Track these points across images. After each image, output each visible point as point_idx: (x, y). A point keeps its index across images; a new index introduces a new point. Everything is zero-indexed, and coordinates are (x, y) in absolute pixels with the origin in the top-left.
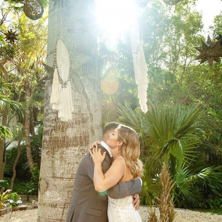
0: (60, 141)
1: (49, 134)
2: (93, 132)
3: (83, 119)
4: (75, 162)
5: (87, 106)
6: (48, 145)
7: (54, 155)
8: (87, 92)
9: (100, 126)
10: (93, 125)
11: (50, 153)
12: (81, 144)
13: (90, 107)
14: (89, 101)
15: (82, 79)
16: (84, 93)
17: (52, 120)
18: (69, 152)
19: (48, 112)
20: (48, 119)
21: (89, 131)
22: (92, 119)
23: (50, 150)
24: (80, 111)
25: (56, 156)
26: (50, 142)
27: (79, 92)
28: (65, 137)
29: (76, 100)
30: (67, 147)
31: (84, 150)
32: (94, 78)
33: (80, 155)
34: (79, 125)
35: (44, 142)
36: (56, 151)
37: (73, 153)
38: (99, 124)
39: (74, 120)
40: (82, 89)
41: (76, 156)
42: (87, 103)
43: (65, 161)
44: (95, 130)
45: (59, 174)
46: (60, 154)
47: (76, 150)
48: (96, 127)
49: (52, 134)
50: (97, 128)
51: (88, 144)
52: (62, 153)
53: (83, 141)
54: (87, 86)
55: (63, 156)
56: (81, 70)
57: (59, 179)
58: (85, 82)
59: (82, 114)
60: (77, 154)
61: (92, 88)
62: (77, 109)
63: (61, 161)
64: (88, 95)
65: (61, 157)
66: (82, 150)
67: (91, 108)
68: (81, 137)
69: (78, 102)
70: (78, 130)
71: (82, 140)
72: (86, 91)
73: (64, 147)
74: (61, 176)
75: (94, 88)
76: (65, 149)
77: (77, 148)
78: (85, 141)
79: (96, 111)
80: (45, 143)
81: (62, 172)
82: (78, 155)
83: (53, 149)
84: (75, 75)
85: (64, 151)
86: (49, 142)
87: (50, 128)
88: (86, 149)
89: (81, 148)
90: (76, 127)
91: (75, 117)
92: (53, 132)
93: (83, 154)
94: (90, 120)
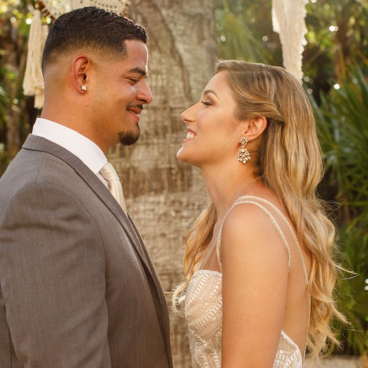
3: (174, 121)
4: (158, 232)
5: (185, 88)
8: (182, 51)
12: (172, 187)
13: (190, 89)
14: (189, 75)
15: (168, 15)
16: (174, 52)
18: (142, 208)
24: (165, 102)
27: (160, 51)
28: (128, 170)
30: (135, 195)
31: (181, 203)
32: (200, 10)
33: (170, 215)
34: (165, 137)
37: (153, 210)
39: (152, 126)
40: (169, 44)
41: (159, 219)
42: (183, 80)
47: (159, 203)
51: (190, 185)
53: (176, 181)
54: (181, 36)
58: (176, 24)
59: (172, 109)
60: (161, 212)
61: (194, 38)
64: (186, 57)
66: (173, 202)
67: (194, 92)
68: (170, 169)
69: (159, 77)
70: (162, 150)
71: (174, 178)
72: (180, 47)
75: (201, 39)
77: (162, 198)
78: (182, 179)
82: (165, 214)
84: (149, 7)
88: (184, 200)
89: (172, 197)
90: (158, 144)
91: (153, 118)
93: (177, 212)
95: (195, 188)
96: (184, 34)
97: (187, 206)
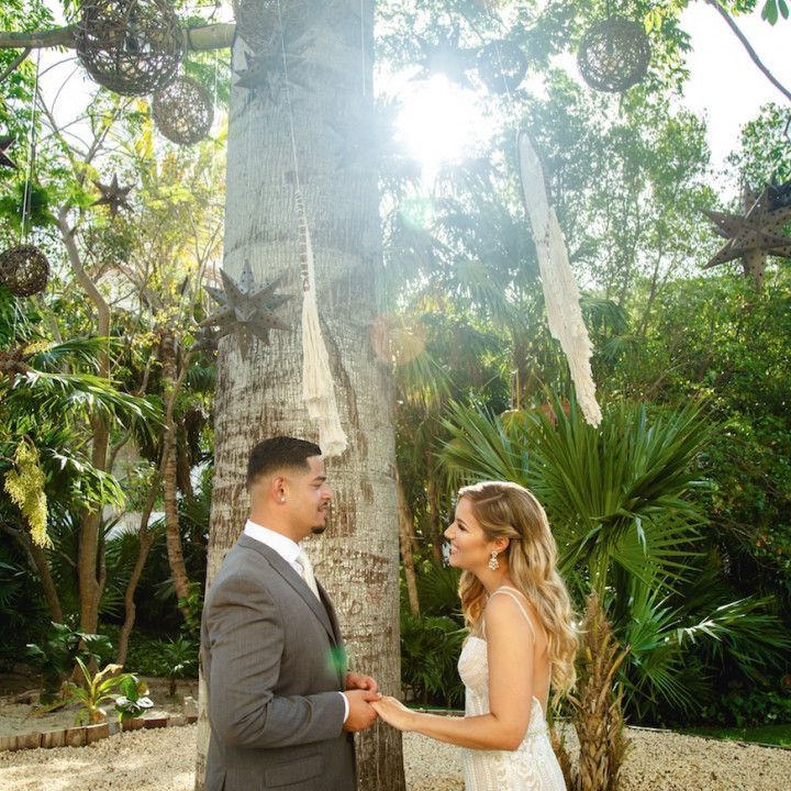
1: (230, 499)
2: (368, 492)
5: (350, 412)
6: (227, 534)
8: (348, 369)
9: (390, 475)
10: (370, 472)
12: (332, 532)
13: (357, 414)
14: (355, 398)
15: (334, 326)
17: (241, 457)
19: (229, 430)
20: (228, 454)
21: (357, 489)
22: (365, 453)
26: (234, 525)
31: (341, 550)
32: (371, 322)
33: (328, 565)
35: (215, 523)
38: (386, 467)
42: (349, 403)
44: (375, 488)
47: (314, 550)
48: (377, 477)
49: (240, 498)
50: (382, 481)
51: (352, 530)
53: (336, 523)
54: (349, 350)
56: (331, 298)
58: (342, 337)
60: (317, 561)
61: (364, 355)
64: (354, 376)
66: (333, 550)
67: (361, 417)
71: (334, 520)
72: (347, 364)
75: (371, 356)
77: (318, 545)
78: (344, 521)
79: (376, 427)
80: (219, 528)
82: (322, 564)
86: (231, 524)
87: (235, 482)
88: (346, 547)
89: (331, 543)
92: (244, 494)
93: (335, 562)
94: (358, 456)
95: (358, 533)
96: (351, 349)
97: (349, 554)
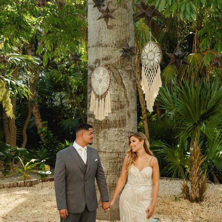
0: (103, 123)
2: (129, 115)
3: (121, 105)
4: (115, 140)
5: (125, 95)
7: (98, 134)
8: (124, 83)
9: (135, 110)
10: (130, 110)
11: (95, 132)
12: (120, 126)
13: (127, 95)
14: (126, 90)
15: (121, 72)
16: (122, 83)
18: (111, 132)
21: (126, 115)
22: (129, 105)
23: (95, 130)
24: (119, 99)
25: (100, 135)
26: (95, 124)
27: (118, 83)
28: (107, 120)
29: (115, 90)
30: (109, 128)
31: (122, 131)
32: (131, 68)
33: (119, 134)
34: (118, 110)
36: (100, 131)
37: (114, 133)
38: (134, 108)
39: (114, 107)
40: (120, 81)
41: (116, 136)
42: (124, 92)
43: (107, 139)
44: (131, 114)
45: (103, 149)
46: (103, 133)
47: (116, 131)
50: (133, 112)
51: (125, 125)
52: (105, 133)
53: (121, 124)
54: (124, 78)
55: (105, 136)
56: (120, 63)
57: (103, 153)
58: (123, 74)
59: (120, 101)
60: (116, 133)
61: (129, 78)
62: (117, 98)
63: (104, 139)
64: (126, 85)
65: (104, 136)
66: (120, 131)
68: (120, 120)
69: (117, 91)
70: (117, 114)
71: (120, 123)
73: (106, 129)
74: (104, 151)
75: (131, 78)
76: (107, 130)
77: (117, 129)
78: (123, 124)
79: (132, 98)
81: (105, 147)
82: (117, 134)
83: (98, 129)
84: (115, 69)
85: (106, 131)
88: (123, 130)
89: (120, 129)
90: (116, 112)
91: (115, 104)
93: (121, 134)
94: (127, 106)
95: (127, 126)
96: (125, 77)
97: (124, 132)
